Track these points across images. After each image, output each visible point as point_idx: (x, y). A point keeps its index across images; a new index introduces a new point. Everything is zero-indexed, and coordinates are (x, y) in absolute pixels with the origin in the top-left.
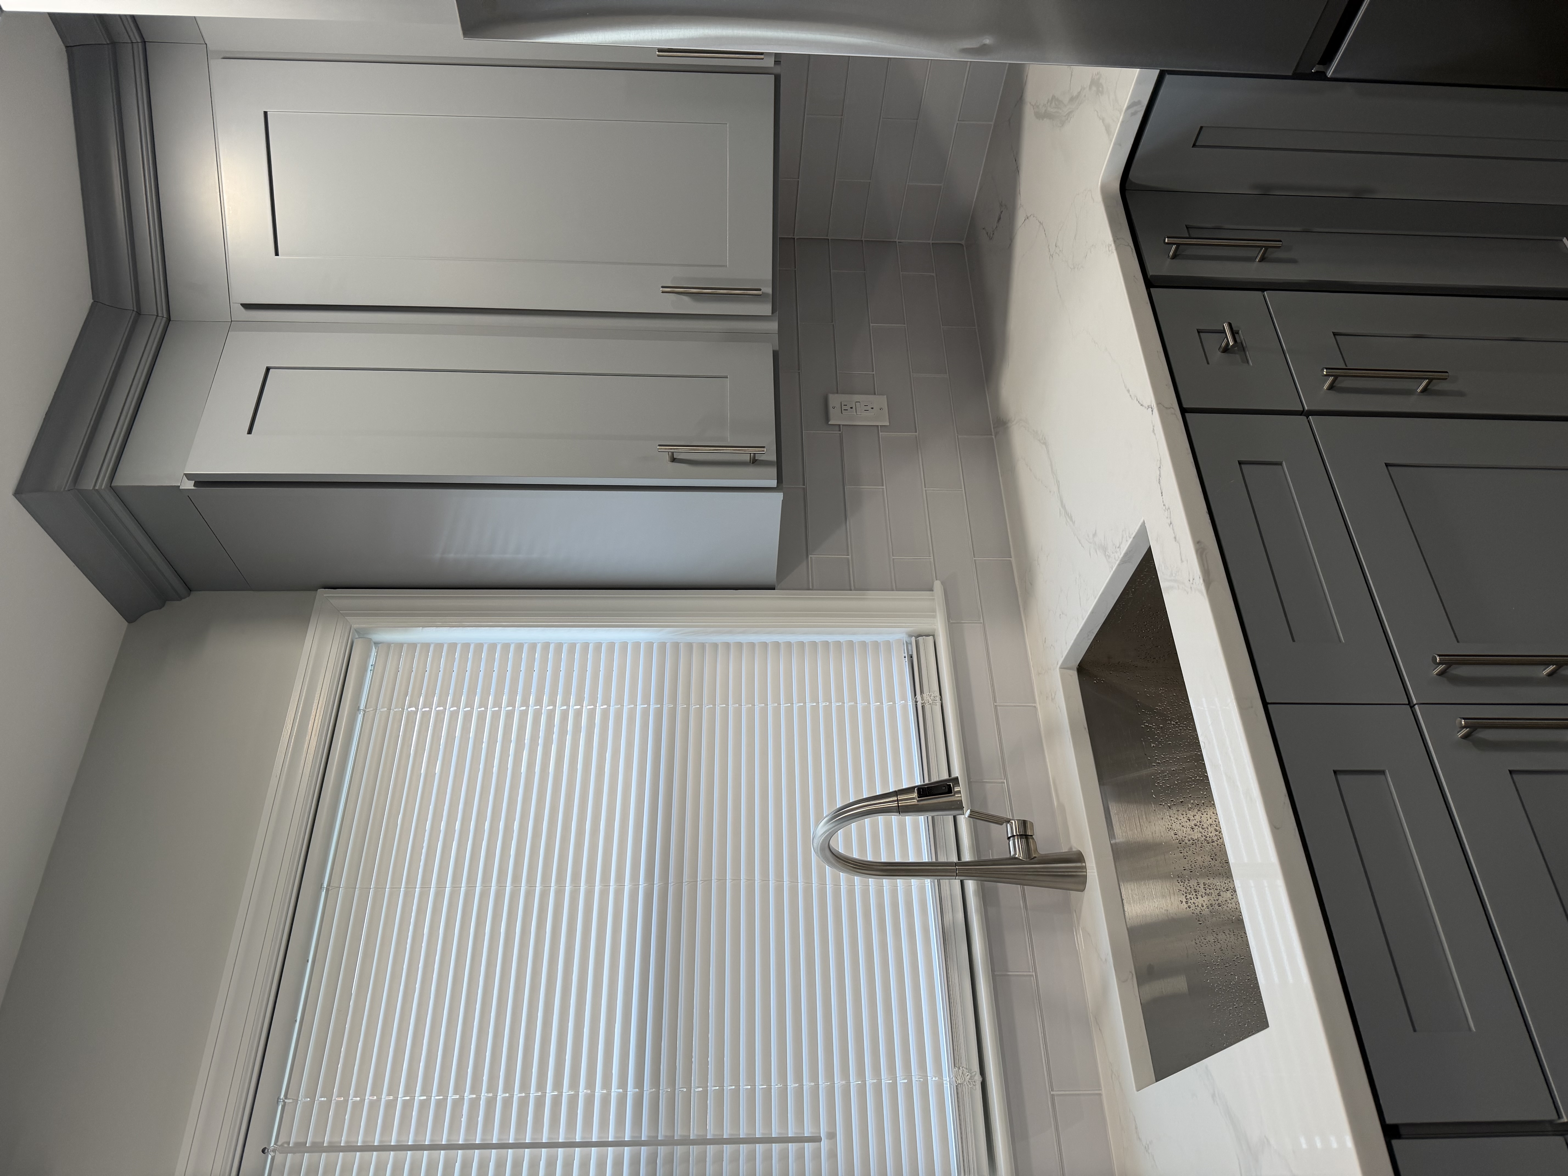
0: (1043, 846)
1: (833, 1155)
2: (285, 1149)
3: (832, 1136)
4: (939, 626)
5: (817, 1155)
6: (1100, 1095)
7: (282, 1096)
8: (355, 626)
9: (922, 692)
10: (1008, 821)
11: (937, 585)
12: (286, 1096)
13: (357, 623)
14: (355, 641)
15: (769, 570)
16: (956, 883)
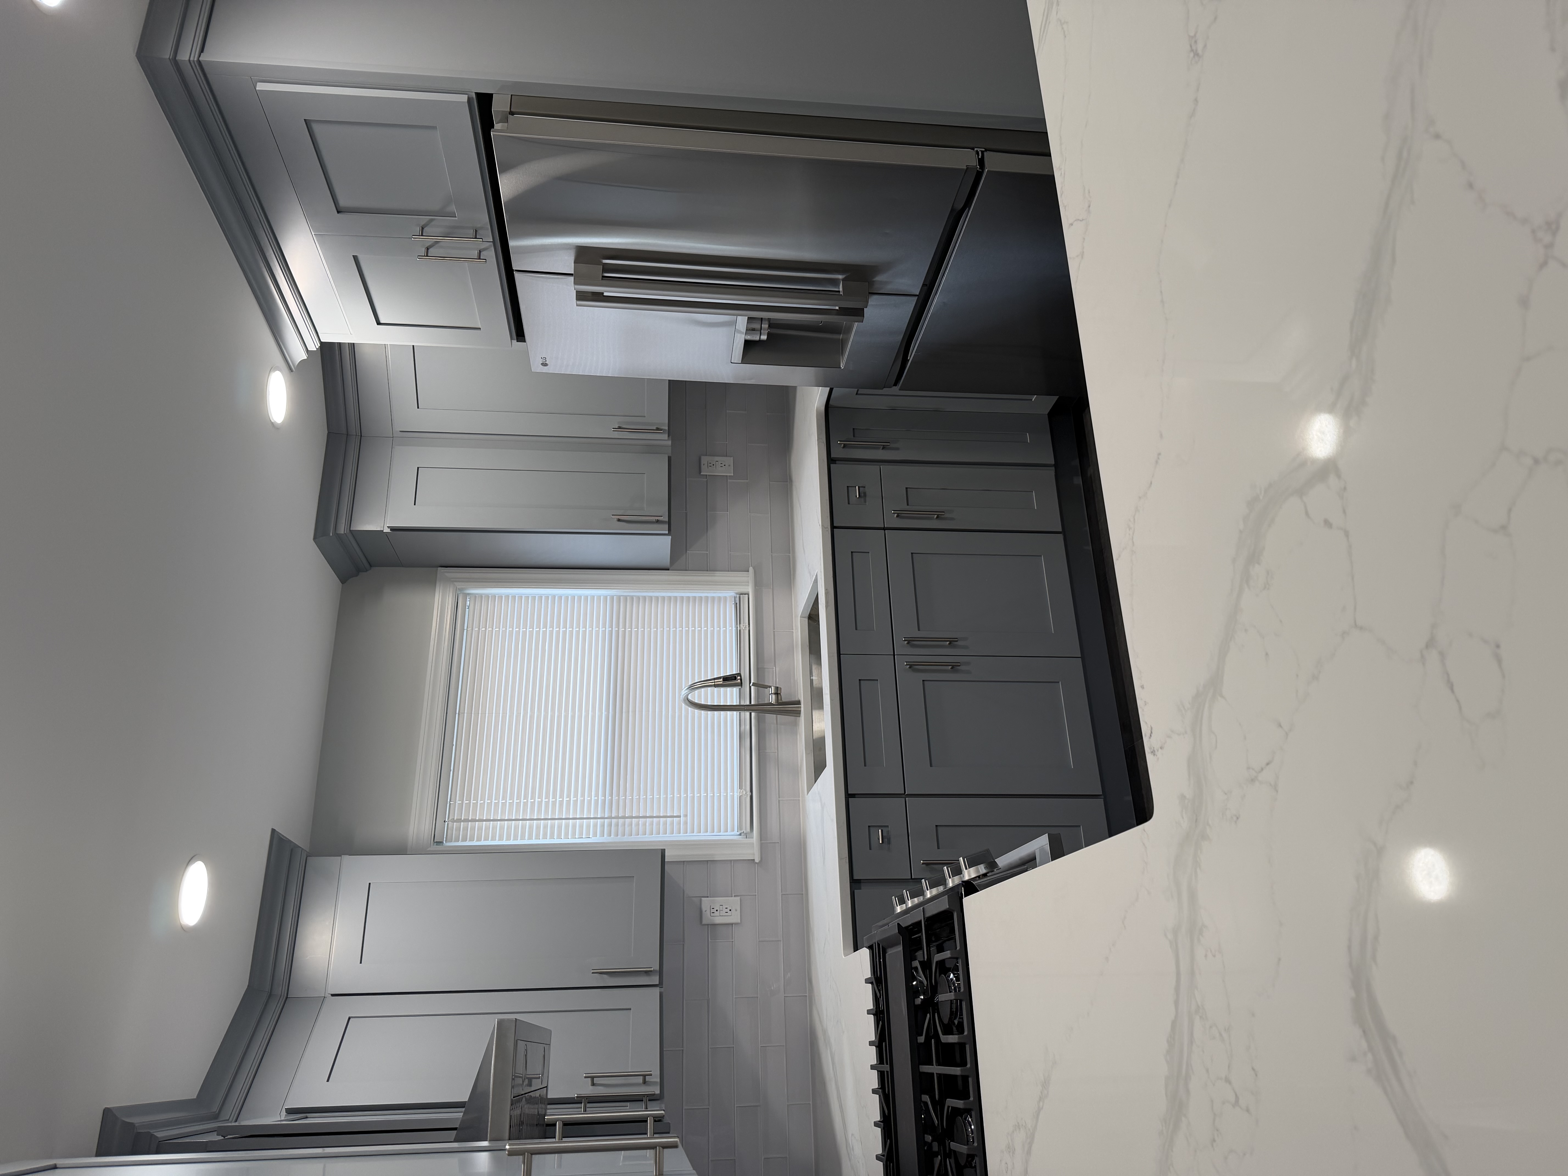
0: (785, 698)
1: (686, 823)
2: (453, 821)
3: (686, 816)
4: (750, 589)
5: (679, 823)
6: (799, 800)
7: (449, 801)
8: (458, 587)
9: (740, 623)
10: (770, 687)
11: (751, 569)
12: (450, 801)
13: (459, 585)
14: (459, 595)
15: (666, 559)
16: (748, 714)
